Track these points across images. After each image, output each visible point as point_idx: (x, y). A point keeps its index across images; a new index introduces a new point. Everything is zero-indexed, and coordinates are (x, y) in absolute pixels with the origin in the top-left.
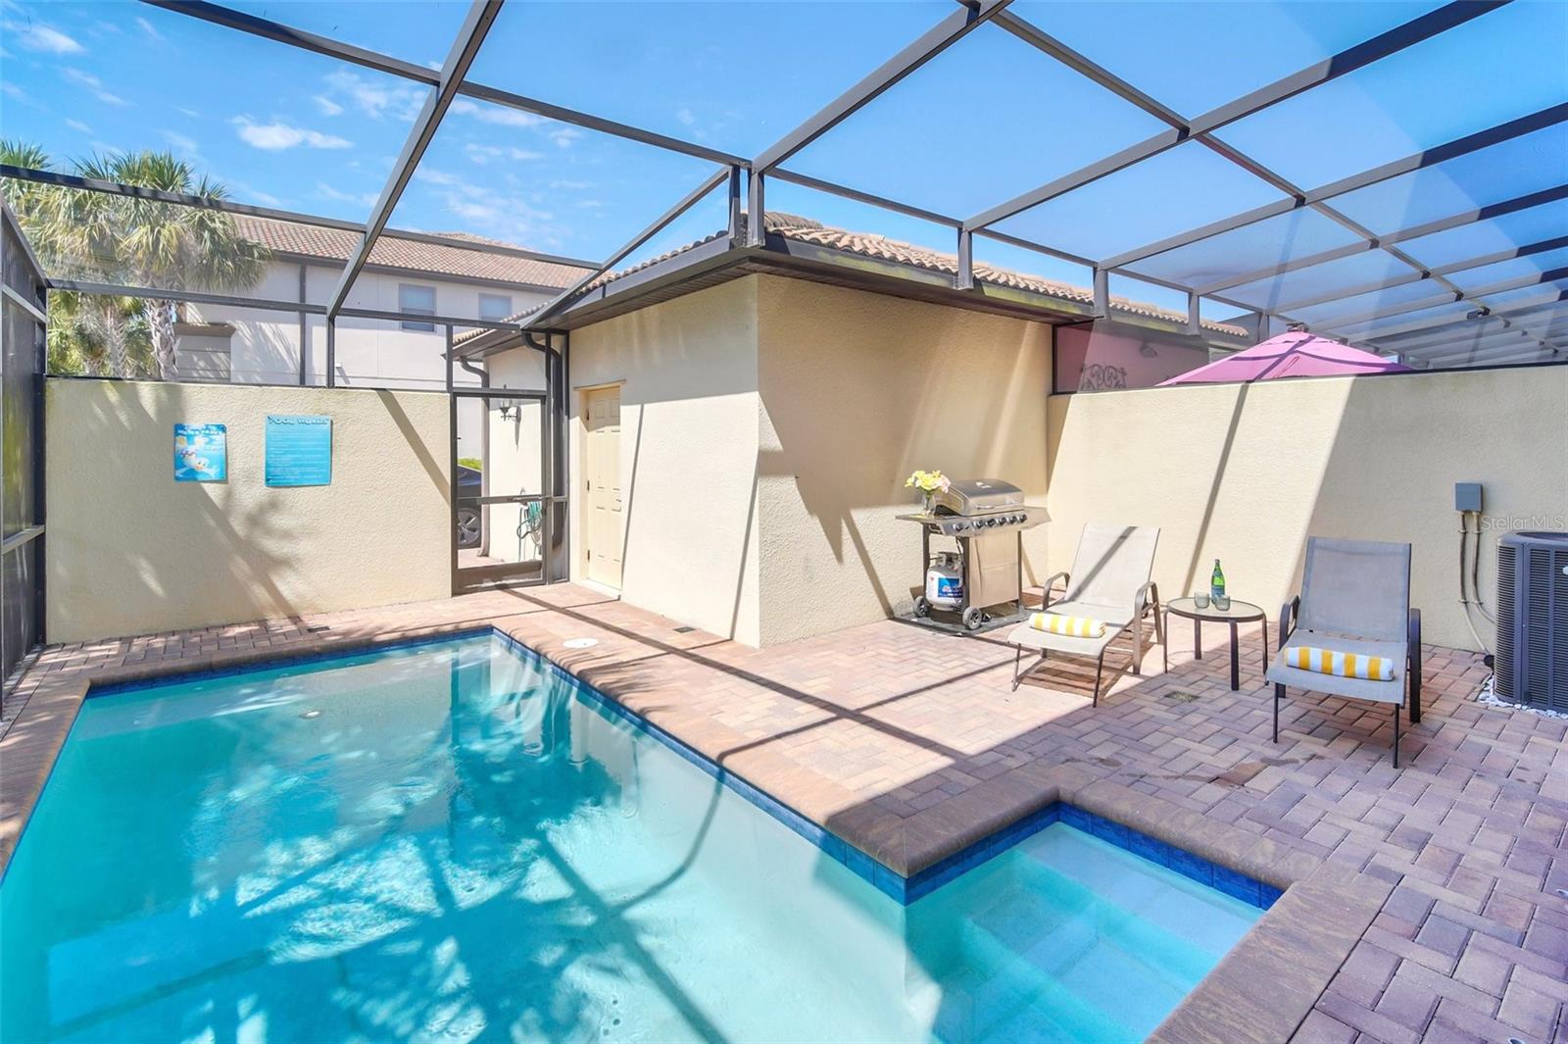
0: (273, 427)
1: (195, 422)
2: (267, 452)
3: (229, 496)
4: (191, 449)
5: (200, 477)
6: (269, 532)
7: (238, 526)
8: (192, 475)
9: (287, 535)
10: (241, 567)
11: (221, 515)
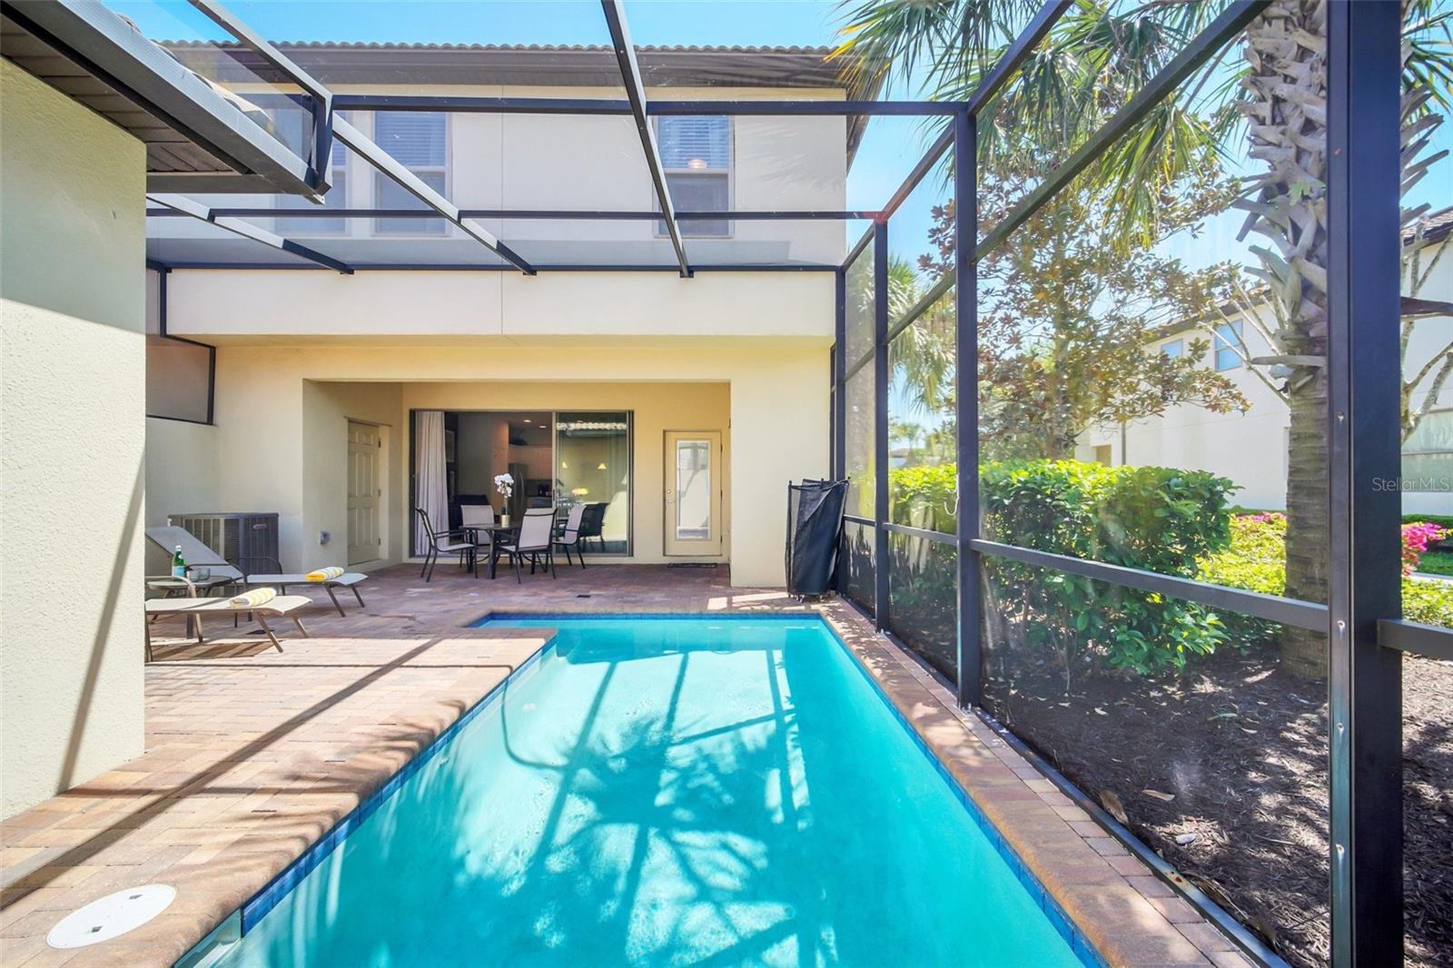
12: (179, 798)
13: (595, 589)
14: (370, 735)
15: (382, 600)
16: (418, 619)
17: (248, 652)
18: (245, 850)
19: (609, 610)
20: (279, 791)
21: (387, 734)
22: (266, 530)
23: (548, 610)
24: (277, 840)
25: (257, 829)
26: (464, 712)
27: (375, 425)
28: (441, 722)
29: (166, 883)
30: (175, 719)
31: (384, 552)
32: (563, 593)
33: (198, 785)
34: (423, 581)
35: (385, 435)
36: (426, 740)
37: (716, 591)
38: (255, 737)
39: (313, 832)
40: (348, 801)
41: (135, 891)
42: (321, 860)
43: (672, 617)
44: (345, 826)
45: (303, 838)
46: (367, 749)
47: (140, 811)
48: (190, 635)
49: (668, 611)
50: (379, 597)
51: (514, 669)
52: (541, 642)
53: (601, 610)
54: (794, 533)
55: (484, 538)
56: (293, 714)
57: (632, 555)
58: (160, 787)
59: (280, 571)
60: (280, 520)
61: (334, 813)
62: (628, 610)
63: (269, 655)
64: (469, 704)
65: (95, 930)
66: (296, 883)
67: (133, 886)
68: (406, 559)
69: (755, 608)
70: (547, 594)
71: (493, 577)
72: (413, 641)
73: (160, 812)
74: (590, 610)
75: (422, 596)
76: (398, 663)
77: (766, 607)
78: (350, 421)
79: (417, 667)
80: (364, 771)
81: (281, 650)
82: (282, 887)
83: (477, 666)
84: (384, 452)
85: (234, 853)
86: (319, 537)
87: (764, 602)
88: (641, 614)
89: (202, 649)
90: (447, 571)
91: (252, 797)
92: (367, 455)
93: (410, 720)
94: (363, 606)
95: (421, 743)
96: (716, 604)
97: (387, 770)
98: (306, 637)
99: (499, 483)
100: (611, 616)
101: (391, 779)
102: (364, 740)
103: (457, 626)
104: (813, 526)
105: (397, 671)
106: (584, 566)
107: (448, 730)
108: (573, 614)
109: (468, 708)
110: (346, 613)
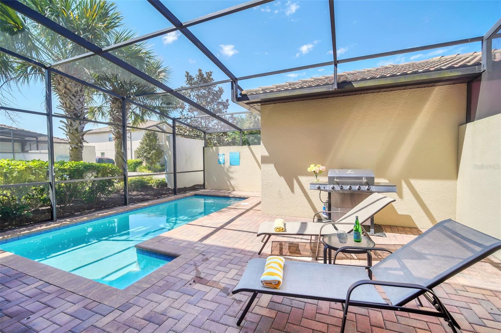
0: (230, 154)
1: (220, 154)
2: (230, 159)
3: (224, 166)
4: (220, 158)
5: (221, 163)
6: (230, 172)
7: (225, 170)
8: (220, 163)
9: (232, 173)
10: (226, 178)
11: (223, 168)
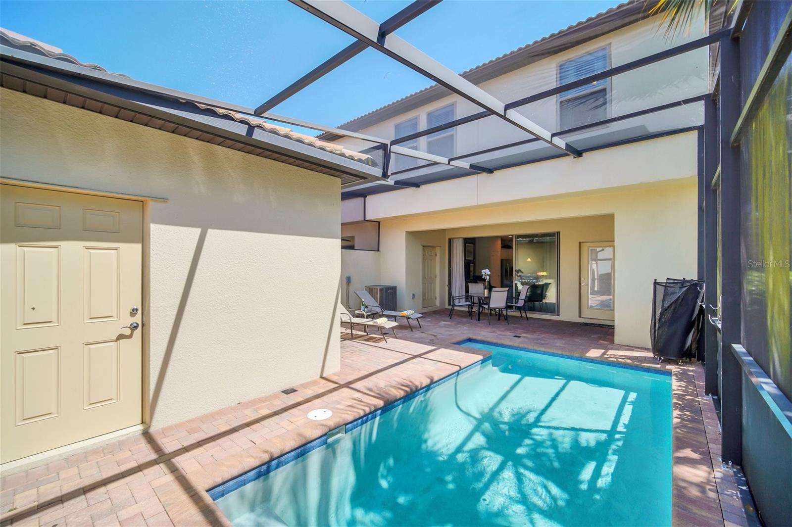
12: (343, 387)
13: (525, 333)
14: (398, 382)
15: (430, 326)
16: (438, 337)
17: (378, 341)
18: (350, 409)
19: (526, 346)
20: (365, 394)
21: (403, 383)
22: (393, 293)
23: (495, 341)
24: (358, 408)
25: (355, 403)
26: (432, 382)
27: (433, 247)
28: (421, 384)
29: (331, 410)
30: (350, 361)
31: (438, 303)
32: (508, 333)
33: (347, 385)
34: (448, 319)
35: (438, 250)
36: (414, 389)
37: (601, 344)
38: (367, 373)
39: (368, 410)
40: (380, 403)
41: (325, 410)
42: (371, 420)
43: (562, 356)
44: (379, 412)
45: (364, 410)
46: (394, 387)
47: (334, 388)
48: (365, 332)
49: (560, 352)
50: (429, 324)
51: (462, 368)
52: (481, 357)
53: (522, 346)
54: (658, 312)
55: (476, 300)
56: (380, 368)
57: (558, 315)
58: (340, 383)
59: (395, 310)
60: (397, 288)
61: (375, 406)
62: (536, 348)
63: (382, 344)
64: (436, 379)
65: (315, 417)
66: (362, 424)
67: (325, 409)
68: (447, 306)
69: (619, 360)
70: (499, 333)
71: (479, 320)
72: (430, 347)
73: (337, 390)
74: (516, 345)
75: (445, 326)
76: (419, 356)
77: (629, 361)
78: (423, 246)
79: (426, 358)
80: (389, 394)
81: (387, 342)
82: (357, 424)
83: (447, 363)
84: (438, 258)
85: (347, 408)
86: (411, 295)
87: (630, 358)
88: (544, 352)
89: (367, 337)
90: (462, 314)
91: (358, 393)
92: (431, 260)
93: (412, 380)
94: (421, 327)
95: (411, 389)
96: (594, 353)
97: (396, 397)
98: (397, 338)
99: (484, 274)
100: (527, 350)
101: (398, 400)
102: (394, 384)
103: (451, 343)
104: (674, 310)
105: (418, 359)
106: (527, 318)
107: (425, 387)
108: (507, 346)
109: (434, 381)
110: (413, 330)
